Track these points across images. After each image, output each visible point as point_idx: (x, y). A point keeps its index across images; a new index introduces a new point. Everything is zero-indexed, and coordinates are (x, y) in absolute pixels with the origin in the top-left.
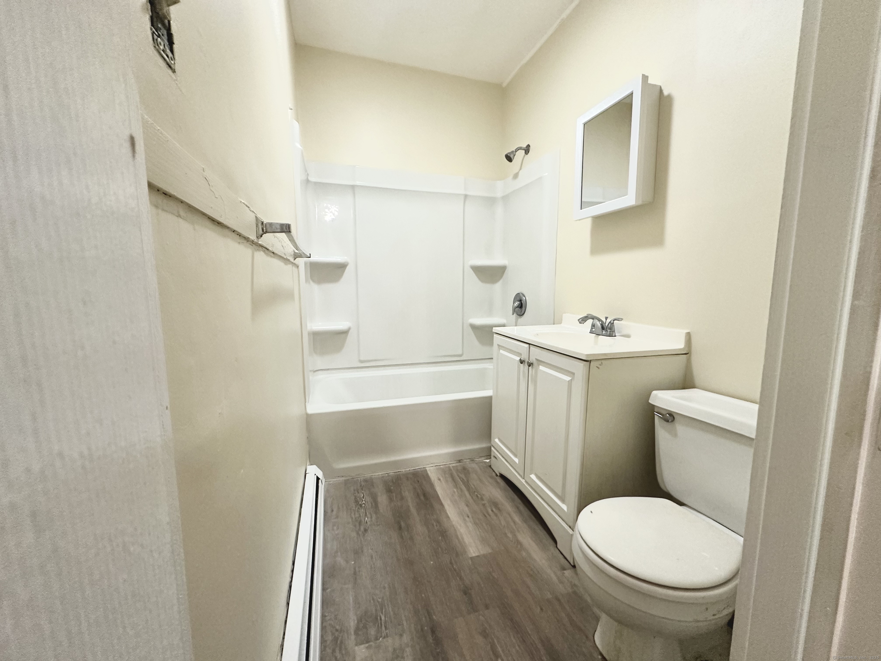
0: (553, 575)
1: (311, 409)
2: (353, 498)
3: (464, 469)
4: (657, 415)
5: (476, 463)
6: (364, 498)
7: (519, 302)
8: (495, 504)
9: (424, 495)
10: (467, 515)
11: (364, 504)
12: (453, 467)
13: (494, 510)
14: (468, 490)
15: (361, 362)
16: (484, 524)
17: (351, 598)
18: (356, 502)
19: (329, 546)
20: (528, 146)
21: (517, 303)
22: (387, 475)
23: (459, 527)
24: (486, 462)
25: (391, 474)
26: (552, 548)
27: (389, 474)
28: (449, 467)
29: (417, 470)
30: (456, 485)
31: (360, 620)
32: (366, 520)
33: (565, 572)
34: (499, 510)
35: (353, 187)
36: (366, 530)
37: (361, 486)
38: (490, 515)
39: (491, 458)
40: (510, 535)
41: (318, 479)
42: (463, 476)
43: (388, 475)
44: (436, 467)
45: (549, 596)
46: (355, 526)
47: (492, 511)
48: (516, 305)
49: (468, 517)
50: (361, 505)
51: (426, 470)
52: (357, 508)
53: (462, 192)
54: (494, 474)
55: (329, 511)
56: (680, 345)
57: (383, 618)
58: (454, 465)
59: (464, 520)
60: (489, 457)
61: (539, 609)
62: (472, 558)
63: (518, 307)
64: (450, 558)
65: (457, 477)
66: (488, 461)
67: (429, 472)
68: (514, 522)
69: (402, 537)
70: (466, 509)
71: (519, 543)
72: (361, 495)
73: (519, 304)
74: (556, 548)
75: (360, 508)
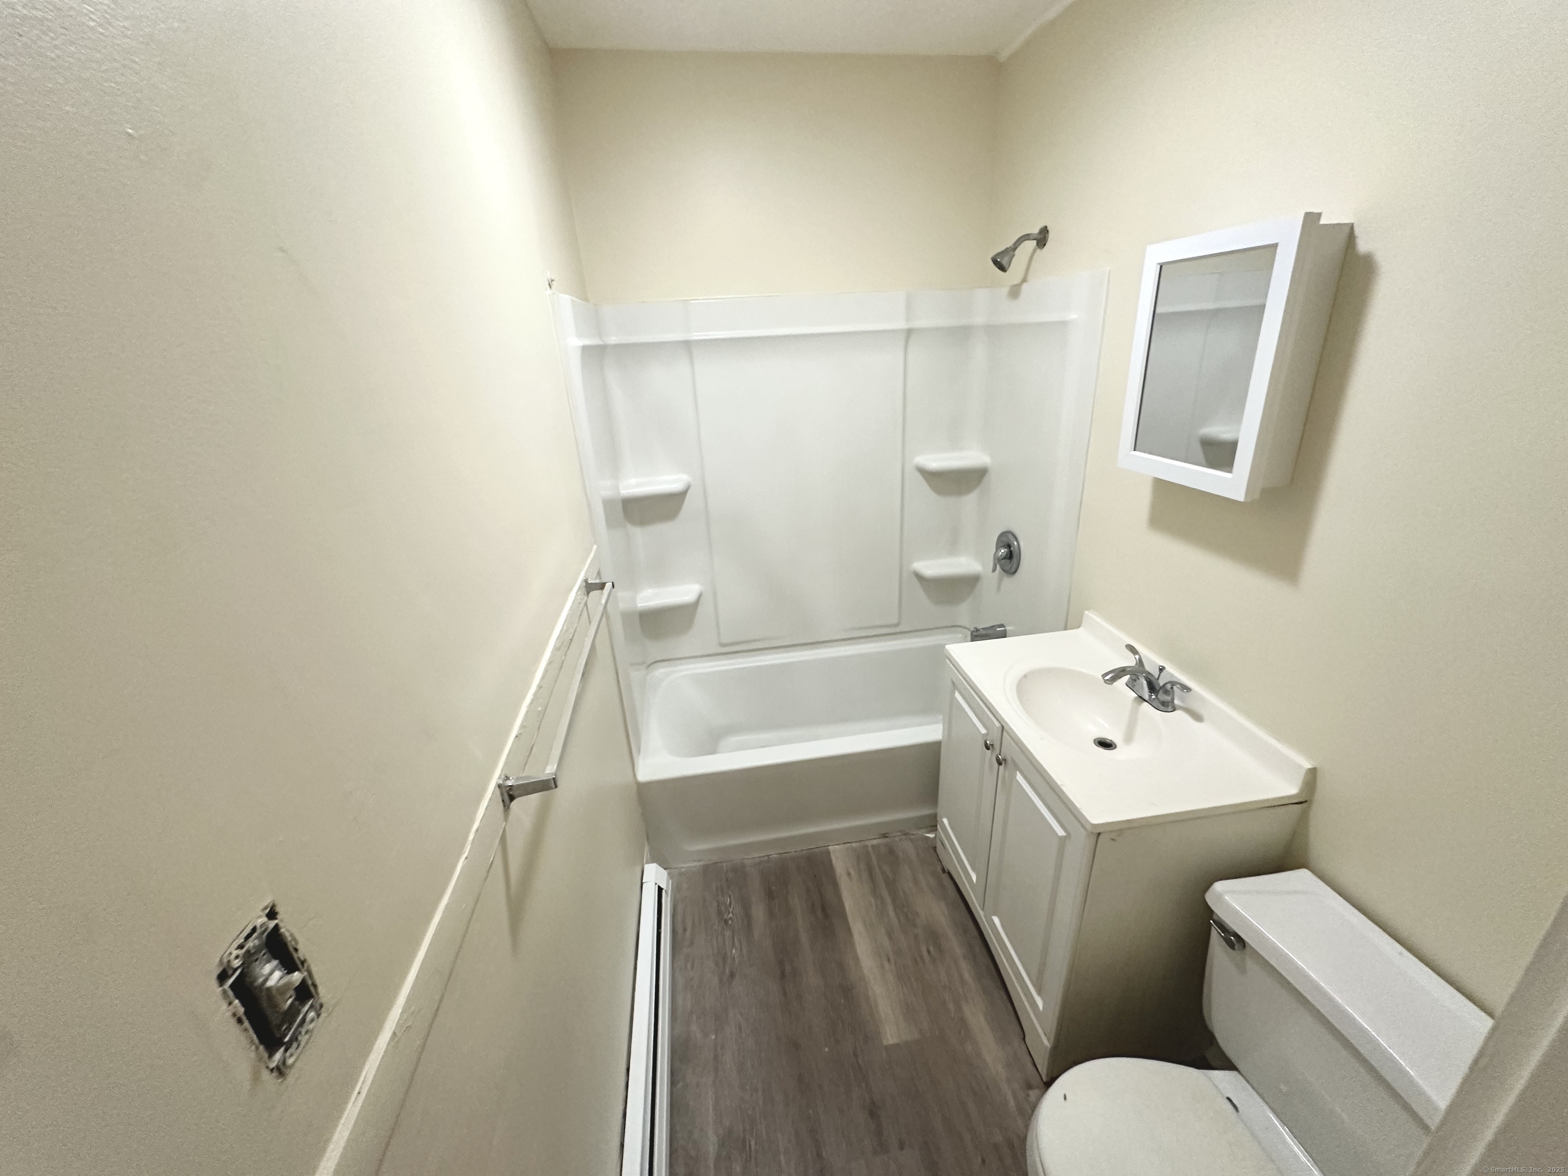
0: (1010, 1097)
1: (644, 775)
2: (715, 904)
3: (891, 851)
4: (1215, 927)
5: (911, 840)
6: (730, 907)
7: (1006, 550)
8: (934, 936)
9: (823, 909)
10: (888, 955)
11: (731, 918)
12: (873, 846)
13: (932, 949)
14: (894, 901)
15: (722, 645)
16: (913, 979)
17: (711, 1102)
18: (720, 913)
19: (680, 1001)
20: (1045, 231)
21: (1003, 551)
22: (766, 857)
23: (872, 981)
24: (929, 837)
25: (774, 857)
26: (1016, 1042)
27: (770, 856)
28: (866, 846)
29: (814, 850)
30: (875, 891)
31: (722, 1144)
32: (733, 956)
33: (1031, 1092)
34: (939, 948)
35: (687, 345)
36: (732, 975)
37: (727, 880)
38: (924, 963)
39: (936, 830)
40: (951, 1006)
41: (660, 890)
42: (887, 868)
43: (769, 858)
44: (846, 844)
45: (999, 1138)
46: (717, 964)
47: (929, 952)
48: (1000, 553)
49: (889, 960)
50: (726, 922)
51: (828, 853)
52: (720, 928)
53: (901, 325)
54: (939, 870)
55: (680, 930)
56: (1290, 788)
57: (753, 1143)
58: (875, 842)
59: (882, 967)
60: (934, 828)
61: (979, 1160)
62: (888, 1048)
63: (1007, 559)
64: (854, 1045)
65: (877, 870)
66: (931, 836)
67: (833, 857)
68: (961, 977)
69: (785, 994)
70: (886, 942)
71: (963, 1021)
72: (727, 901)
73: (1007, 555)
74: (1023, 1042)
75: (725, 927)
